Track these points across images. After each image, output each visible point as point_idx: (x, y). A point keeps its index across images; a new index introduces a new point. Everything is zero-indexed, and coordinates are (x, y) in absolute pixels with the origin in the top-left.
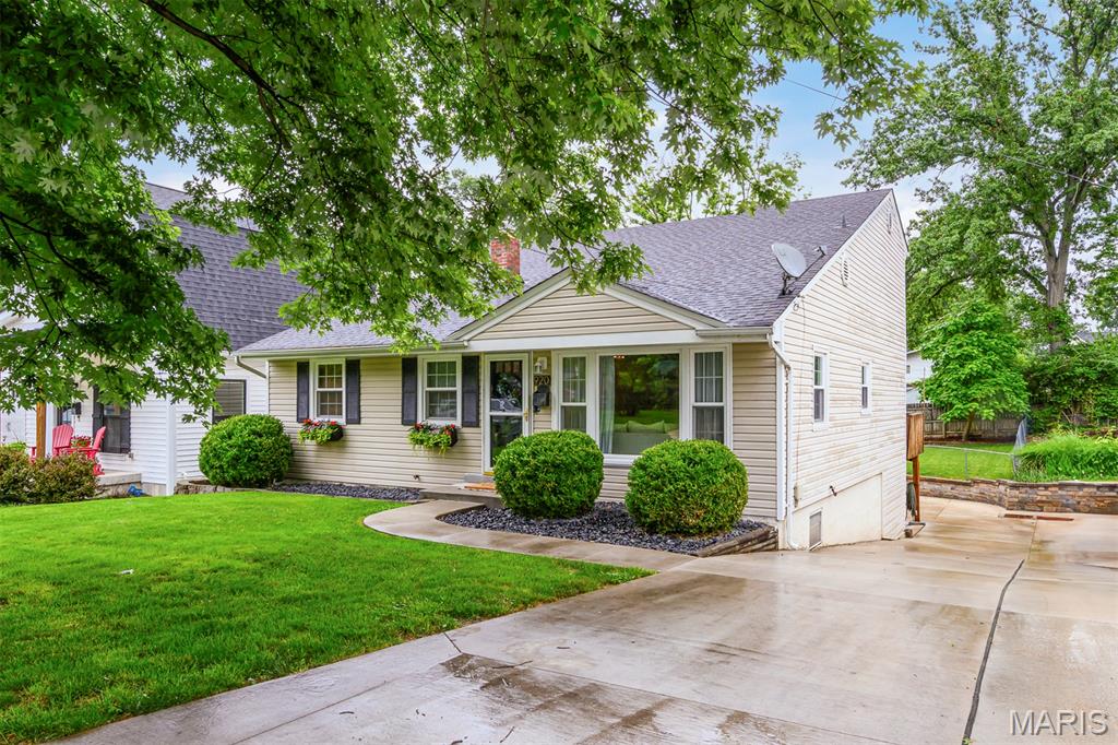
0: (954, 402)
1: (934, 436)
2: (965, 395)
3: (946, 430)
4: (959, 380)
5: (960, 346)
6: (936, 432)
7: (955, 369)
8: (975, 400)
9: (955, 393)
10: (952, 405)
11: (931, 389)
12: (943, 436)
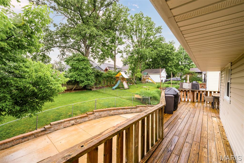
0: (85, 80)
2: (87, 79)
4: (86, 74)
9: (85, 78)
10: (84, 81)
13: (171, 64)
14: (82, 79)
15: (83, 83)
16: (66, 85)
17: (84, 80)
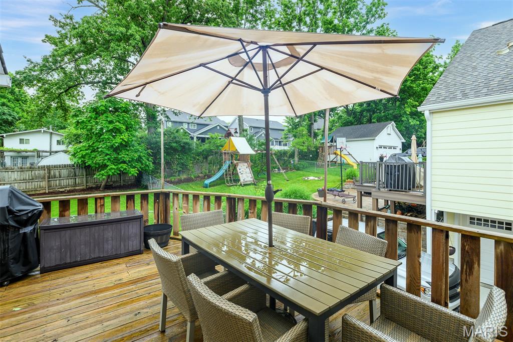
0: (108, 164)
1: (77, 188)
2: (115, 158)
3: (87, 182)
4: (112, 146)
5: (111, 122)
6: (79, 185)
7: (108, 139)
8: (124, 162)
9: (108, 157)
10: (105, 166)
11: (87, 154)
12: (84, 187)
13: (413, 106)
14: (99, 159)
15: (104, 170)
16: (85, 176)
17: (106, 161)
